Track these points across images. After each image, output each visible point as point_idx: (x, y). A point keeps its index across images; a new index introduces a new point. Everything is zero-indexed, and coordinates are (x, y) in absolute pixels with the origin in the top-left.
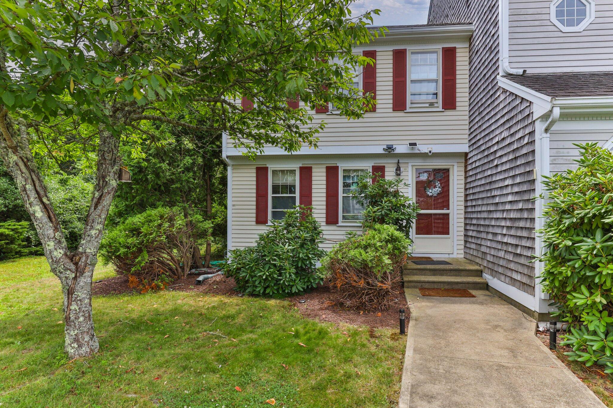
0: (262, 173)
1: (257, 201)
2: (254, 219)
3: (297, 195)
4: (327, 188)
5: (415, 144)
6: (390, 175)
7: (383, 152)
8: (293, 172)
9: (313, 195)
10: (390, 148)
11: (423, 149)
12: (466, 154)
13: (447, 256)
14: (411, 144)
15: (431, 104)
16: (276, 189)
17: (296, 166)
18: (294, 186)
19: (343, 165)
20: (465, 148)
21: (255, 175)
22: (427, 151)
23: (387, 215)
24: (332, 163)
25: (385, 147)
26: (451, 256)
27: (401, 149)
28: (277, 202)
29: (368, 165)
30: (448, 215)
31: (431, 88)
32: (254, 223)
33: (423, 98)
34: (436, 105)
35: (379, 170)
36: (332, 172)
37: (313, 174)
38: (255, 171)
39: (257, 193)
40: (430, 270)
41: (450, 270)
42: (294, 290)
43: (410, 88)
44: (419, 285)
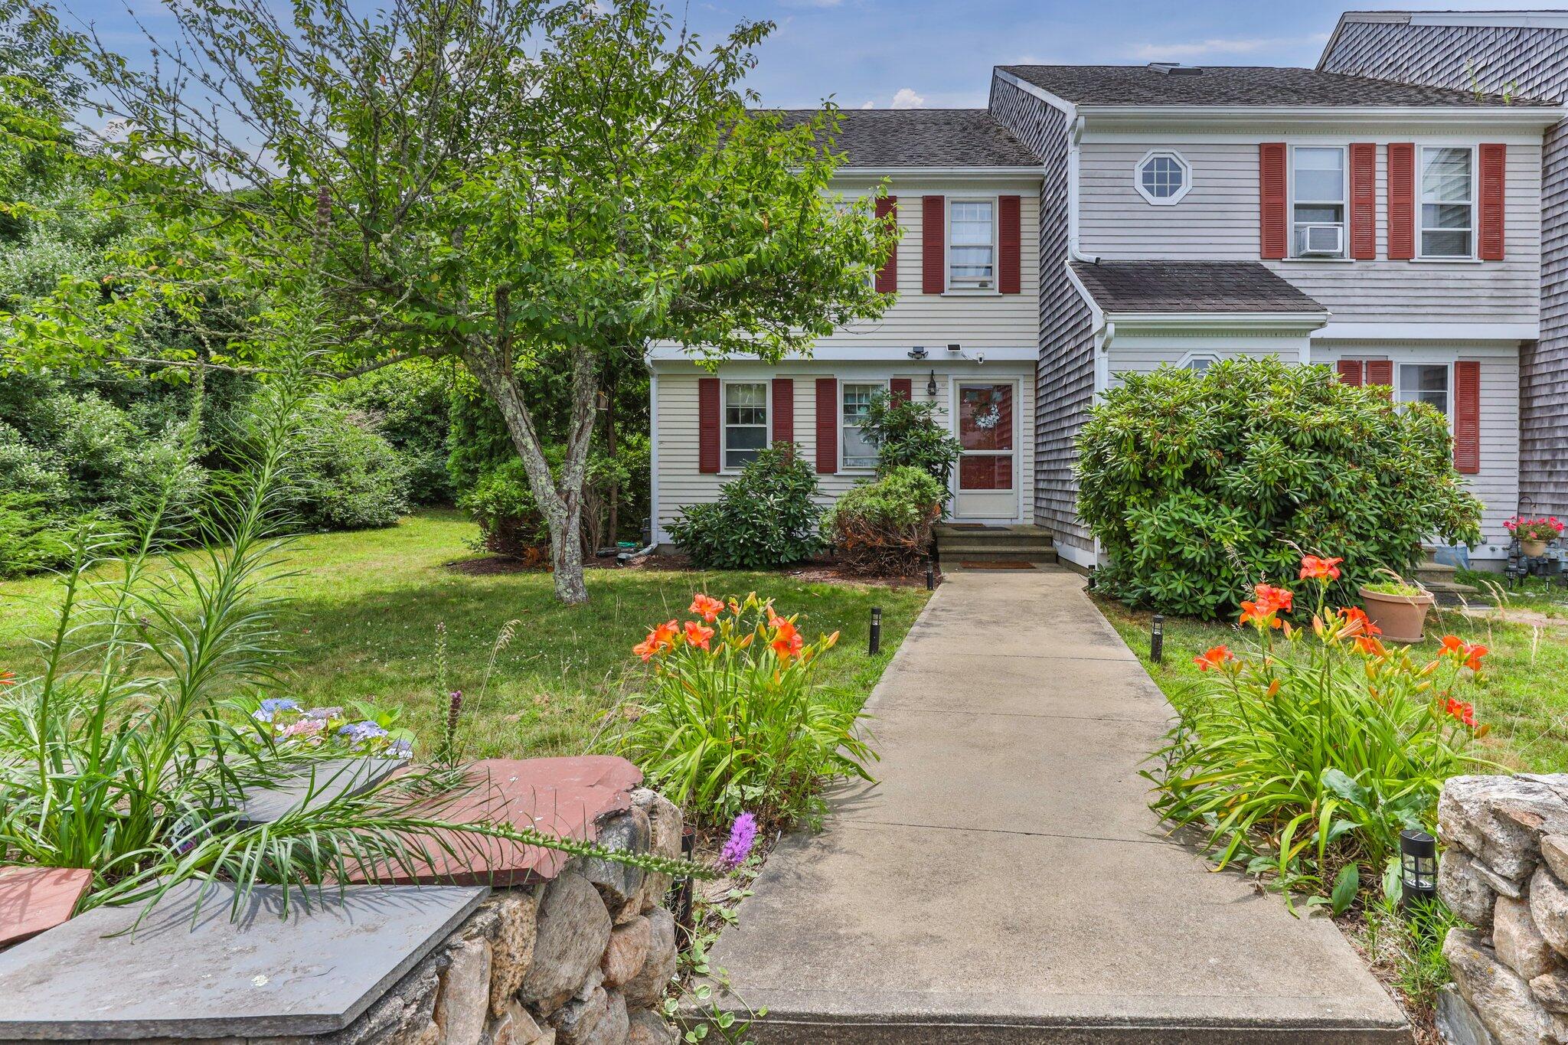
0: (708, 388)
1: (701, 435)
2: (697, 465)
3: (769, 425)
4: (818, 415)
5: (957, 347)
6: (919, 396)
7: (908, 358)
8: (762, 388)
9: (795, 425)
10: (918, 352)
11: (971, 354)
12: (1037, 363)
13: (1008, 522)
14: (951, 347)
15: (983, 285)
16: (733, 416)
17: (766, 377)
18: (764, 412)
19: (843, 378)
20: (1034, 354)
21: (697, 392)
22: (976, 358)
23: (913, 455)
24: (825, 373)
25: (911, 351)
26: (1015, 522)
27: (937, 353)
28: (734, 437)
29: (883, 379)
30: (1009, 458)
31: (983, 257)
32: (697, 472)
33: (971, 273)
34: (990, 286)
35: (902, 387)
36: (825, 389)
37: (795, 392)
38: (696, 385)
39: (701, 422)
40: (977, 537)
41: (1007, 537)
42: (783, 559)
43: (949, 258)
44: (961, 557)
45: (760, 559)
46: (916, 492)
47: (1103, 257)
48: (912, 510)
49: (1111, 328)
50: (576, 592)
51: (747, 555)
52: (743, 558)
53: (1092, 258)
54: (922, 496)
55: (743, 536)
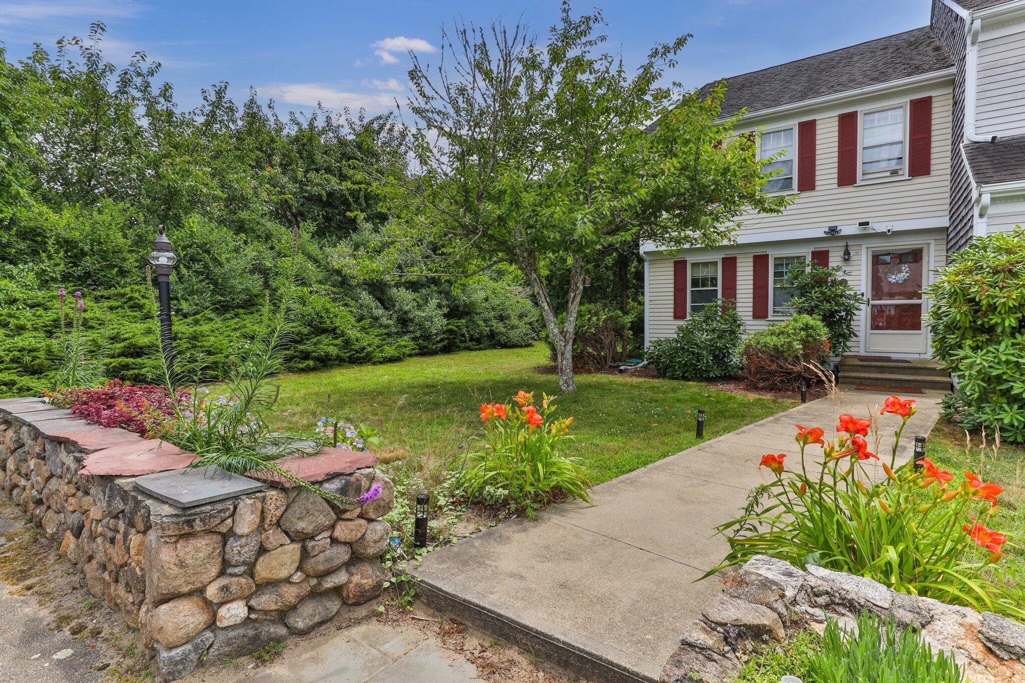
0: (680, 267)
1: (675, 296)
2: (672, 314)
3: (719, 288)
4: (755, 280)
5: (867, 223)
6: (835, 260)
7: (825, 235)
8: (715, 264)
9: (738, 287)
10: (833, 230)
11: (881, 228)
12: (948, 228)
13: (917, 356)
14: (861, 224)
15: (894, 173)
16: (695, 283)
17: (718, 257)
18: (716, 279)
19: (773, 254)
20: (945, 222)
21: (672, 269)
22: (885, 230)
23: (817, 306)
24: (760, 251)
25: (827, 230)
26: (923, 356)
27: (849, 229)
28: (696, 296)
29: (806, 252)
30: (919, 305)
31: (896, 152)
32: (672, 318)
33: (883, 165)
34: (901, 172)
35: (821, 258)
36: (760, 262)
37: (738, 265)
38: (672, 265)
39: (675, 287)
40: (876, 367)
41: (905, 368)
42: (711, 375)
43: (861, 157)
44: (858, 381)
45: (696, 374)
46: (803, 333)
47: (999, 135)
48: (798, 346)
49: (986, 199)
50: (568, 386)
51: (687, 371)
52: (684, 373)
53: (989, 138)
54: (809, 336)
55: (684, 358)
